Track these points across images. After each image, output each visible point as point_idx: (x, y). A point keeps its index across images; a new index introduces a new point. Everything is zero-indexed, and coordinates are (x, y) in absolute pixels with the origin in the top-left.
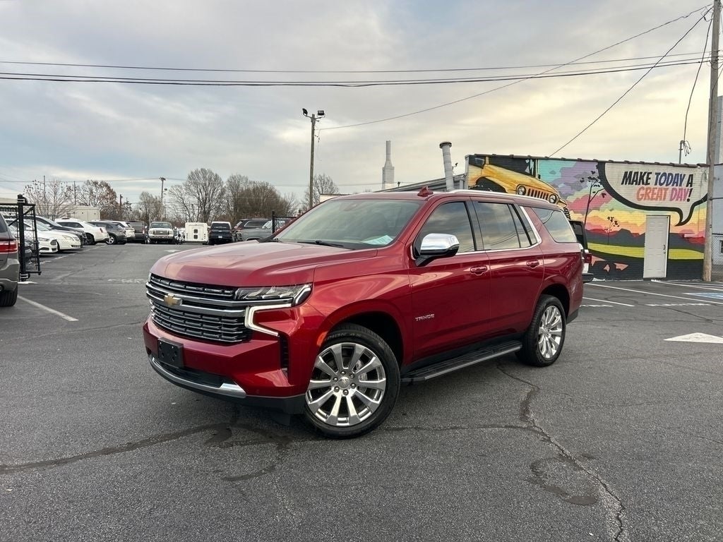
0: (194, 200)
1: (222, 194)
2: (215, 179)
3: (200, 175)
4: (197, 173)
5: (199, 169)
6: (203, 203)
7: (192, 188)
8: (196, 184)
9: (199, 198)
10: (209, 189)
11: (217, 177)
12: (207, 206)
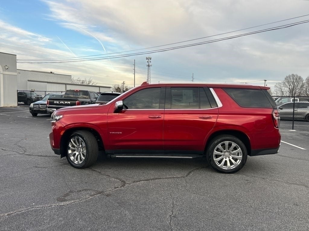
0: (287, 89)
1: (302, 86)
2: (299, 79)
3: (291, 77)
4: (289, 76)
5: (291, 75)
6: (291, 91)
7: (286, 84)
8: (288, 82)
9: (290, 89)
10: (296, 84)
11: (300, 78)
12: (294, 92)
